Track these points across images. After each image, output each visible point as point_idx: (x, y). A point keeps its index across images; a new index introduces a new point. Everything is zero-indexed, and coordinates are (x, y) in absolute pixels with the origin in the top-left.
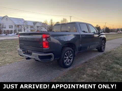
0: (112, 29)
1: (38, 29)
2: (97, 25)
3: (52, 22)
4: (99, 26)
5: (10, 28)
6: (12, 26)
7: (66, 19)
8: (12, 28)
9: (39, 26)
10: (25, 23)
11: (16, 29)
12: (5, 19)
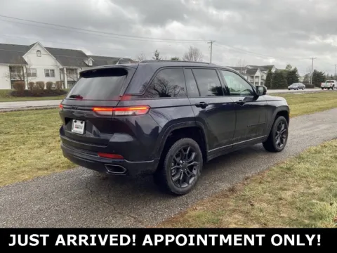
2: (288, 66)
3: (159, 57)
4: (295, 69)
5: (47, 75)
6: (53, 71)
8: (53, 75)
10: (87, 62)
11: (62, 78)
12: (35, 52)
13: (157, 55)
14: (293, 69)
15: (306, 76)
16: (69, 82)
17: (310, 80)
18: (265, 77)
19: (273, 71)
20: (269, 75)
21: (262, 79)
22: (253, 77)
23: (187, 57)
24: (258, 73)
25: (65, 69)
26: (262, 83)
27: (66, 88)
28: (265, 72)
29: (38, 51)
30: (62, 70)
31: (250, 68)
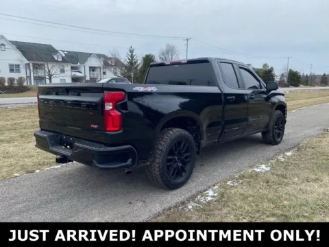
0: (307, 76)
1: (94, 74)
2: (265, 65)
3: (134, 54)
4: (272, 68)
5: (12, 70)
6: (18, 66)
7: (173, 47)
8: (19, 71)
9: (97, 67)
10: (56, 57)
11: (28, 74)
13: (132, 51)
14: (270, 67)
15: (282, 75)
16: (35, 78)
17: (285, 79)
23: (163, 54)
25: (31, 65)
27: (33, 84)
29: (2, 45)
30: (27, 65)
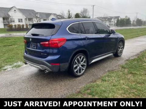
2: (126, 17)
3: (70, 13)
5: (19, 21)
6: (22, 20)
7: (87, 9)
8: (22, 22)
10: (37, 15)
11: (26, 23)
12: (13, 10)
13: (69, 12)
14: (128, 18)
15: (134, 21)
17: (135, 23)
18: (116, 22)
19: (120, 19)
20: (118, 21)
21: (114, 23)
22: (110, 22)
23: (82, 13)
24: (113, 20)
25: (27, 19)
26: (114, 24)
28: (116, 19)
29: (15, 10)
31: (109, 17)
